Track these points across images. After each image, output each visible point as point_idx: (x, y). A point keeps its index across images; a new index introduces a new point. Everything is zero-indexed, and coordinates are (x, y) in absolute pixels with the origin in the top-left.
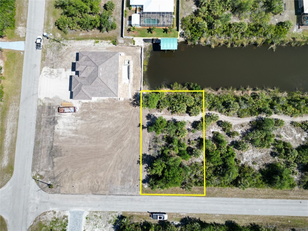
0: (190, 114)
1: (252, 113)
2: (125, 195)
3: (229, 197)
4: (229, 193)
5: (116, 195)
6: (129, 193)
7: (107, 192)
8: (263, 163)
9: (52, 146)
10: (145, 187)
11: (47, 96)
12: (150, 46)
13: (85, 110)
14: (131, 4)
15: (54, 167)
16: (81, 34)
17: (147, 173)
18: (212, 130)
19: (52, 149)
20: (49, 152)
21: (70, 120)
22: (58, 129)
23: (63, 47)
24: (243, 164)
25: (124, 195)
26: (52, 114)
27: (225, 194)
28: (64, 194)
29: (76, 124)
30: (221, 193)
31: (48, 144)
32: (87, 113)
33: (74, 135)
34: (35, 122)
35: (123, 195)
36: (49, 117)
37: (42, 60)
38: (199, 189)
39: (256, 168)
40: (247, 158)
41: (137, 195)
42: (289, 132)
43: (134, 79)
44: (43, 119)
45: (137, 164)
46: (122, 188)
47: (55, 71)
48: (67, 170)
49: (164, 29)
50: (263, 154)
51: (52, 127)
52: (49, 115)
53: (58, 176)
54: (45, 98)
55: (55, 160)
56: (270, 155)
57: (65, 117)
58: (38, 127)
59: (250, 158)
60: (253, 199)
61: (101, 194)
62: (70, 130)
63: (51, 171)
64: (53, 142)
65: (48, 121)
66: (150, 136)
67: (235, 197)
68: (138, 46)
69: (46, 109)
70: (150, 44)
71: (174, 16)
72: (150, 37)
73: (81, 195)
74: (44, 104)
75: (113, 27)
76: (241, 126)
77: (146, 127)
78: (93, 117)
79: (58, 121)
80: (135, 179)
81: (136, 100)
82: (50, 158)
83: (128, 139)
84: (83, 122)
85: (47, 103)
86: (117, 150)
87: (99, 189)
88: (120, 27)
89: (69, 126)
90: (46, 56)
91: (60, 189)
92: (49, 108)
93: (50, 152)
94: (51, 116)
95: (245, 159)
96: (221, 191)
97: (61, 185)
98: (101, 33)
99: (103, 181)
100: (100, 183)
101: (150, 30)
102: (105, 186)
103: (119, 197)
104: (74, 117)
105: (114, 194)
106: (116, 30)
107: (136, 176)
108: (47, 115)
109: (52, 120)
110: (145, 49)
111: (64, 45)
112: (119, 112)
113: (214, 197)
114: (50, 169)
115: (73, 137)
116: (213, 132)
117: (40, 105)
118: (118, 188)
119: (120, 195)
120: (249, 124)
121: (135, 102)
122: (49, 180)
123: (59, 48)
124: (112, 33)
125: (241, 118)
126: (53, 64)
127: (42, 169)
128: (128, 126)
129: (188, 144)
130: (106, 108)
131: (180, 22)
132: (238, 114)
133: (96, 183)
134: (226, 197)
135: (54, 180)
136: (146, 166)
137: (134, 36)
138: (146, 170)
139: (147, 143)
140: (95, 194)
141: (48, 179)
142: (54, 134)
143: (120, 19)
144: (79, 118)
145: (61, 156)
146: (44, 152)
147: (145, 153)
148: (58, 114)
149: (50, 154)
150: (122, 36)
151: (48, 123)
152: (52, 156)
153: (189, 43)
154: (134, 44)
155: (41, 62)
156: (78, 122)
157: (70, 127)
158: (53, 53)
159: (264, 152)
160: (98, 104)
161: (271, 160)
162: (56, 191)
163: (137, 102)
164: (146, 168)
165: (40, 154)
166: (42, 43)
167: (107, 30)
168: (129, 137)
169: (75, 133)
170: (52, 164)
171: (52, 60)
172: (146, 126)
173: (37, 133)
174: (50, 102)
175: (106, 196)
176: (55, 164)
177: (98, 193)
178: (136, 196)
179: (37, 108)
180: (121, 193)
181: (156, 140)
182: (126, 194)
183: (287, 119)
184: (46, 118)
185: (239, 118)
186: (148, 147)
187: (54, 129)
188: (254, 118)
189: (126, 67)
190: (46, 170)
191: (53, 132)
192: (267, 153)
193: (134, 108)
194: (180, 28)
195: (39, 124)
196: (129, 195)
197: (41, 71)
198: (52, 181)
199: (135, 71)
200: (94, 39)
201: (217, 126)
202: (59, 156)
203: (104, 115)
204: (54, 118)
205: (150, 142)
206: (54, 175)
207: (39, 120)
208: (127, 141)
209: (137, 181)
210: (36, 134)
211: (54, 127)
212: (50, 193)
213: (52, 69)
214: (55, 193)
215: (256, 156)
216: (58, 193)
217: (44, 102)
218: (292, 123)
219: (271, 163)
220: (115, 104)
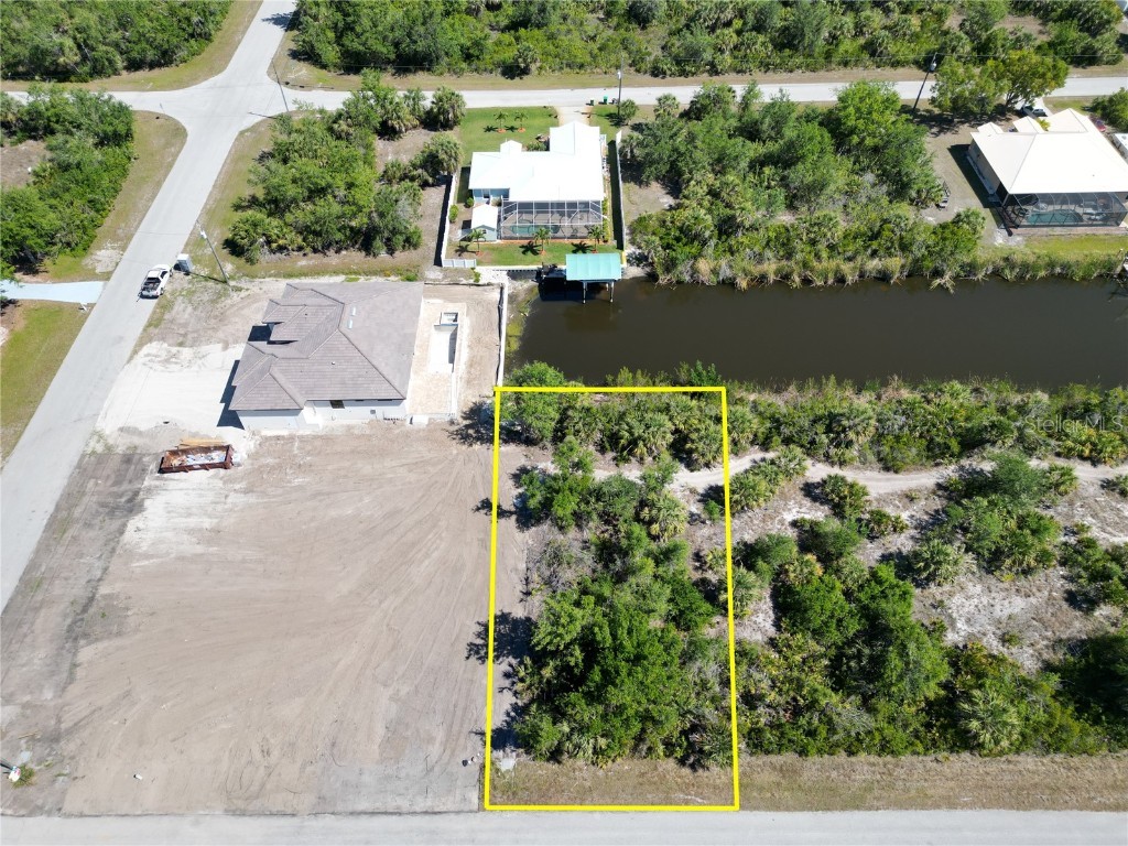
0: (691, 465)
1: (934, 453)
2: (400, 814)
3: (938, 807)
4: (934, 787)
5: (352, 813)
6: (420, 799)
7: (308, 800)
8: (1048, 639)
9: (91, 599)
10: (503, 769)
11: (131, 423)
12: (530, 290)
13: (270, 461)
14: (472, 185)
15: (70, 683)
16: (303, 262)
17: (514, 700)
18: (789, 517)
19: (85, 609)
20: (69, 621)
21: (201, 496)
22: (138, 530)
23: (235, 294)
24: (961, 646)
25: (392, 814)
26: (130, 482)
27: (913, 792)
28: (82, 815)
29: (219, 508)
30: (891, 786)
31: (78, 591)
32: (279, 467)
33: (200, 549)
34: (51, 509)
35: (386, 813)
36: (115, 489)
37: (149, 325)
38: (774, 768)
39: (1026, 660)
40: (968, 621)
41: (458, 812)
42: (1110, 516)
43: (471, 364)
44: (86, 499)
45: (468, 658)
46: (388, 778)
47: (186, 352)
48: (127, 694)
49: (575, 245)
50: (1033, 600)
51: (116, 524)
52: (117, 483)
53: (76, 724)
54: (121, 429)
55: (86, 653)
56: (1065, 605)
57: (182, 485)
58: (58, 525)
59: (983, 619)
60: (1063, 812)
61: (274, 810)
62: (190, 531)
63: (52, 704)
64: (100, 580)
65: (103, 505)
66: (530, 542)
67: (965, 806)
68: (488, 285)
69: (114, 463)
70: (531, 283)
71: (609, 218)
72: (532, 263)
73: (166, 818)
74: (109, 448)
75: (411, 242)
76: (906, 500)
77: (511, 513)
78: (298, 481)
79: (147, 503)
80: (455, 728)
81: (477, 424)
82: (67, 646)
83: (435, 555)
84: (252, 499)
85: (122, 445)
86: (381, 603)
87: (268, 786)
88: (434, 245)
89: (189, 515)
90: (167, 317)
91: (64, 792)
92: (127, 459)
93: (74, 622)
94: (125, 486)
95: (960, 625)
96: (891, 775)
97: (79, 774)
98: (370, 258)
99: (292, 744)
100: (276, 753)
101: (530, 249)
102: (303, 767)
103: (364, 822)
104: (220, 484)
105: (339, 808)
106: (420, 250)
107: (459, 713)
108: (110, 482)
109: (123, 500)
110: (512, 298)
111: (239, 289)
112: (404, 461)
113: (857, 808)
114: (48, 694)
115: (195, 558)
116: (794, 524)
117: (94, 452)
118: (366, 778)
119: (373, 813)
120: (934, 493)
121: (471, 431)
122: (24, 746)
123: (219, 296)
124: (402, 256)
125: (896, 472)
126: (185, 335)
127: (12, 695)
128: (438, 509)
129: (696, 569)
130: (352, 452)
131: (625, 230)
132: (880, 460)
133: (257, 755)
134: (923, 807)
135: (52, 749)
136: (511, 665)
137: (479, 263)
138: (507, 683)
139: (517, 570)
140: (243, 813)
141: (23, 741)
142: (113, 550)
143: (436, 227)
144: (237, 486)
145: (119, 634)
146: (50, 622)
147: (506, 611)
148: (158, 478)
149: (70, 629)
150: (438, 262)
151: (101, 510)
152: (76, 639)
153: (663, 279)
154: (477, 280)
155: (145, 330)
156: (229, 500)
157: (193, 522)
158: (195, 309)
159: (1038, 594)
160: (327, 439)
161: (1078, 626)
162: (40, 802)
163: (477, 432)
164: (507, 675)
165: (25, 629)
166: (164, 282)
167: (391, 251)
168: (436, 548)
169: (209, 542)
170: (65, 675)
171: (185, 325)
172: (513, 509)
173: (44, 547)
174: (136, 441)
175: (295, 821)
176: (80, 673)
177: (256, 805)
178: (452, 816)
179: (76, 459)
180: (379, 806)
181: (556, 557)
182: (404, 804)
183: (1084, 473)
184: (99, 493)
185: (891, 475)
186: (521, 587)
187: (122, 532)
188: (949, 471)
189: (446, 336)
190: (27, 698)
191: (112, 544)
192: (1050, 597)
193: (464, 447)
194: (625, 243)
195: (65, 514)
196: (418, 810)
197: (135, 352)
198: (41, 750)
199: (476, 342)
200: (343, 273)
201: (807, 502)
202: (110, 635)
203: (342, 473)
204: (136, 493)
205: (531, 565)
206: (59, 721)
207: (70, 498)
208: (427, 562)
209: (462, 741)
210: (37, 552)
211: (125, 525)
212: (9, 812)
213: (174, 350)
214: (30, 814)
215: (1007, 612)
216: (49, 813)
217: (111, 442)
218: (1108, 485)
219: (1084, 637)
220: (392, 438)
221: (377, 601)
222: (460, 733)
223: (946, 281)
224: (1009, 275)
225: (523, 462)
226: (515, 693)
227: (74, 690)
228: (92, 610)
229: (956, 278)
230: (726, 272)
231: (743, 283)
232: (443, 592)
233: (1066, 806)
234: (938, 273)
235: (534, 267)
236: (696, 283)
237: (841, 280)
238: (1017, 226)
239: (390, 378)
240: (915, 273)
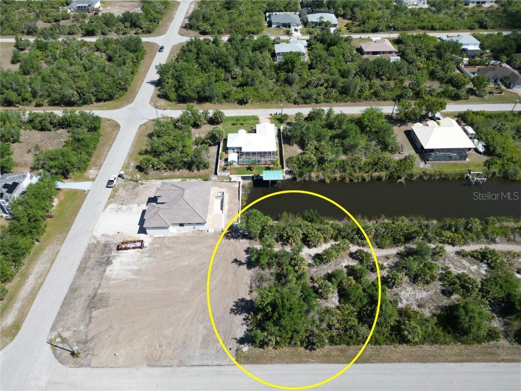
0: (309, 246)
1: (396, 242)
2: (208, 366)
3: (395, 362)
4: (394, 356)
5: (192, 366)
6: (215, 361)
7: (176, 362)
8: (435, 306)
9: (95, 295)
10: (244, 351)
11: (106, 233)
12: (250, 184)
13: (157, 246)
14: (228, 146)
15: (90, 323)
16: (166, 174)
17: (247, 328)
18: (344, 264)
19: (93, 298)
20: (88, 302)
21: (133, 258)
22: (111, 270)
23: (141, 186)
24: (404, 308)
25: (206, 366)
26: (107, 254)
27: (386, 357)
28: (97, 367)
29: (140, 262)
30: (379, 355)
31: (90, 291)
32: (160, 248)
33: (133, 277)
34: (79, 263)
35: (203, 366)
36: (101, 256)
37: (110, 197)
38: (338, 350)
39: (427, 313)
40: (407, 300)
41: (229, 365)
42: (458, 264)
43: (229, 211)
44: (91, 260)
45: (230, 313)
46: (203, 354)
47: (124, 207)
48: (110, 327)
49: (266, 167)
50: (430, 293)
51: (102, 269)
52: (102, 254)
53: (93, 337)
54: (102, 235)
55: (95, 313)
56: (441, 295)
57: (126, 255)
58: (82, 269)
59: (412, 299)
60: (438, 364)
61: (164, 365)
62: (130, 271)
63: (83, 331)
64: (98, 288)
65: (97, 262)
66: (252, 274)
67: (404, 362)
68: (235, 182)
69: (100, 247)
70: (250, 181)
71: (278, 157)
72: (250, 174)
73: (127, 368)
74: (98, 242)
75: (206, 166)
76: (386, 258)
77: (245, 264)
78: (167, 253)
79: (113, 261)
80: (227, 338)
81: (234, 232)
82: (88, 311)
83: (218, 278)
84: (151, 259)
85: (103, 240)
86: (199, 295)
87: (162, 357)
88: (214, 167)
89: (129, 265)
90: (116, 194)
91: (91, 360)
92: (105, 246)
93: (90, 303)
94: (105, 255)
95: (404, 301)
96: (379, 352)
97: (95, 354)
98: (191, 172)
99: (170, 343)
100: (164, 346)
101: (249, 169)
102: (174, 351)
103: (196, 369)
104: (139, 254)
105: (187, 364)
106: (209, 169)
107: (228, 332)
108: (99, 254)
109: (105, 260)
110: (243, 186)
111: (142, 184)
112: (205, 245)
113: (367, 363)
114: (82, 327)
115: (132, 280)
116: (346, 267)
117: (93, 243)
118: (196, 354)
119: (199, 366)
120: (396, 256)
121: (229, 235)
122: (75, 345)
123: (135, 186)
124: (202, 172)
125: (383, 249)
126: (123, 201)
127: (69, 328)
128: (218, 262)
129: (311, 282)
130: (187, 242)
131: (284, 162)
132: (377, 244)
133: (158, 347)
134: (390, 362)
135: (85, 346)
136: (246, 316)
137: (231, 174)
138: (244, 322)
139: (247, 283)
140: (154, 366)
141: (75, 343)
142: (102, 278)
143: (215, 161)
144: (146, 255)
145: (106, 306)
146: (81, 302)
147: (243, 297)
148: (117, 252)
149: (88, 305)
150: (216, 174)
151: (97, 263)
152: (90, 309)
153: (298, 180)
154: (230, 180)
155: (109, 199)
156: (143, 260)
157: (130, 267)
158: (127, 191)
159: (431, 291)
160: (177, 238)
161: (445, 301)
162: (82, 363)
163: (232, 235)
164: (244, 319)
165: (72, 305)
166: (115, 181)
167: (198, 170)
168: (218, 276)
169: (137, 274)
170: (88, 321)
171: (123, 197)
172: (245, 262)
173: (77, 277)
174: (108, 239)
175: (172, 368)
176: (93, 320)
177: (158, 363)
178: (227, 366)
179: (87, 246)
180: (201, 363)
181: (261, 279)
182: (210, 362)
183: (449, 249)
184: (96, 258)
185: (381, 250)
186: (248, 289)
187: (105, 271)
188: (401, 249)
189: (219, 201)
190: (75, 329)
191: (101, 276)
192: (436, 292)
193: (227, 240)
194: (284, 166)
195: (84, 265)
196: (214, 364)
197: (106, 207)
198: (81, 346)
199: (230, 202)
200: (181, 178)
201: (351, 259)
202: (103, 307)
203: (184, 250)
204: (109, 258)
205: (252, 282)
206: (87, 336)
207: (85, 260)
208: (215, 281)
209: (229, 341)
210: (75, 278)
211: (106, 269)
212: (72, 366)
213: (120, 206)
214: (79, 367)
215: (420, 297)
216: (86, 366)
217: (99, 239)
218: (458, 253)
219: (447, 305)
220: (201, 237)
221: (197, 294)
222: (228, 338)
223: (402, 180)
224: (425, 178)
225: (248, 245)
226: (247, 326)
227: (91, 326)
228: (96, 299)
229: (406, 179)
230: (321, 177)
231: (328, 181)
232: (221, 291)
233: (439, 361)
234: (399, 177)
235: (251, 175)
236: (310, 181)
237: (364, 180)
238: (428, 161)
239: (201, 215)
240: (390, 177)
